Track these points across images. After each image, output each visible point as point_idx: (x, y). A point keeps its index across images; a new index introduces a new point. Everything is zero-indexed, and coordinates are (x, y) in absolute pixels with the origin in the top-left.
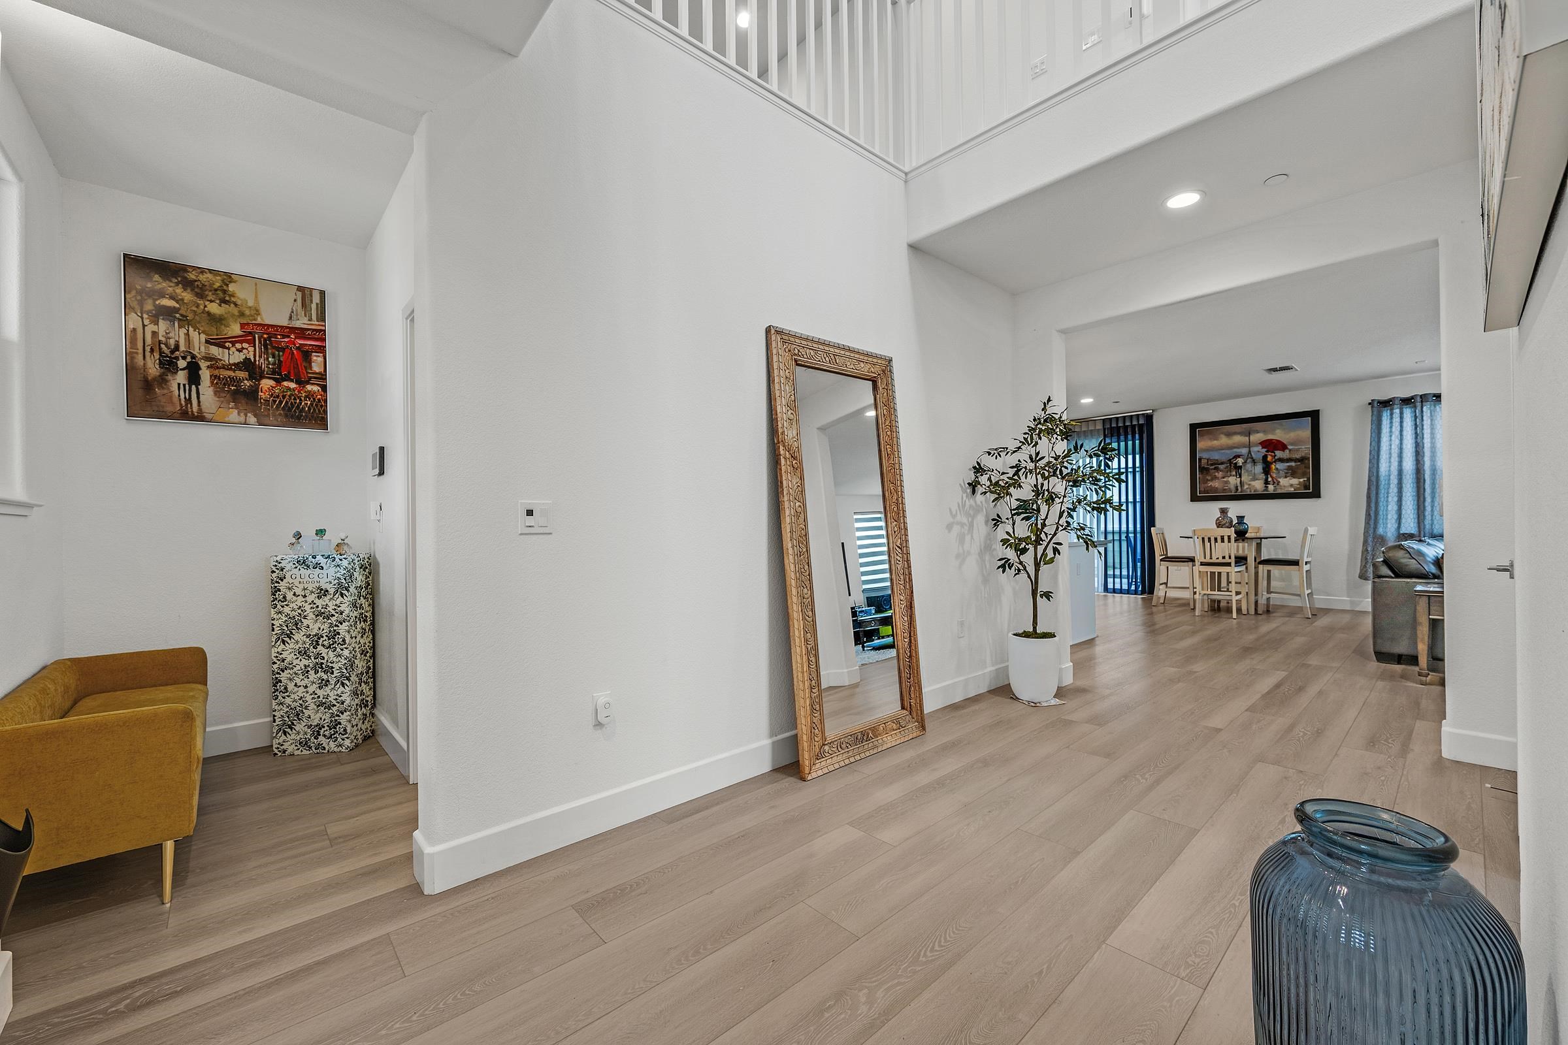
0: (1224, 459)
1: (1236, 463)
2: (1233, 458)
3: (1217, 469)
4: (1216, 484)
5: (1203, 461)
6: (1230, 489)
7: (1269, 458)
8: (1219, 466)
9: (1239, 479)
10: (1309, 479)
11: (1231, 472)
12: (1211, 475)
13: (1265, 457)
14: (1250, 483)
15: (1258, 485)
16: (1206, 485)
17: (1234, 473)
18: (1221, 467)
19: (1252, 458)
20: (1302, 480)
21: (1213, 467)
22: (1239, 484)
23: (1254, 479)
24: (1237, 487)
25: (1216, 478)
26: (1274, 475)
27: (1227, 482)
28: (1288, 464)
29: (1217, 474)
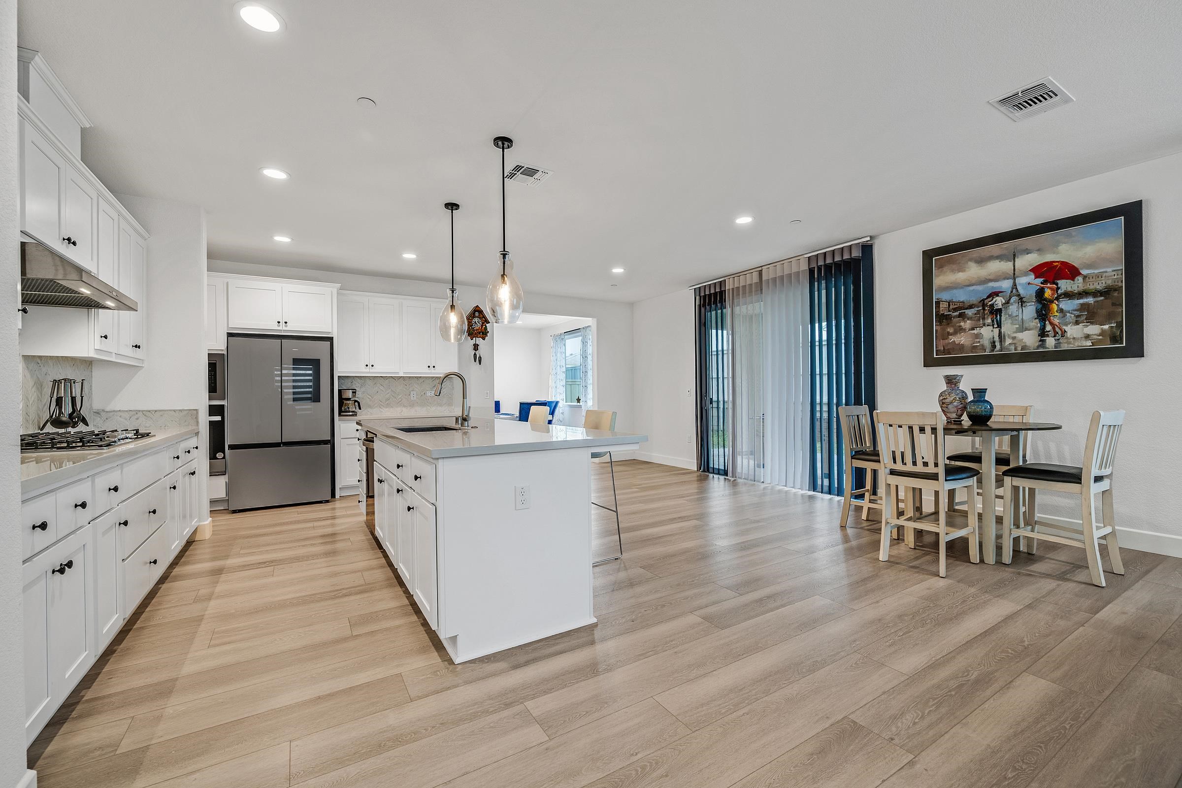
0: (974, 300)
1: (992, 306)
2: (988, 297)
3: (962, 316)
4: (962, 339)
5: (943, 306)
6: (983, 345)
7: (1048, 293)
8: (967, 311)
9: (998, 329)
10: (1119, 325)
11: (984, 319)
12: (953, 326)
13: (1040, 293)
14: (1015, 335)
15: (1029, 339)
16: (946, 341)
17: (989, 321)
18: (970, 312)
19: (1019, 295)
20: (1106, 327)
21: (957, 313)
22: (997, 339)
23: (1022, 329)
24: (994, 342)
25: (960, 330)
26: (1056, 321)
27: (978, 336)
28: (1081, 301)
29: (962, 324)
